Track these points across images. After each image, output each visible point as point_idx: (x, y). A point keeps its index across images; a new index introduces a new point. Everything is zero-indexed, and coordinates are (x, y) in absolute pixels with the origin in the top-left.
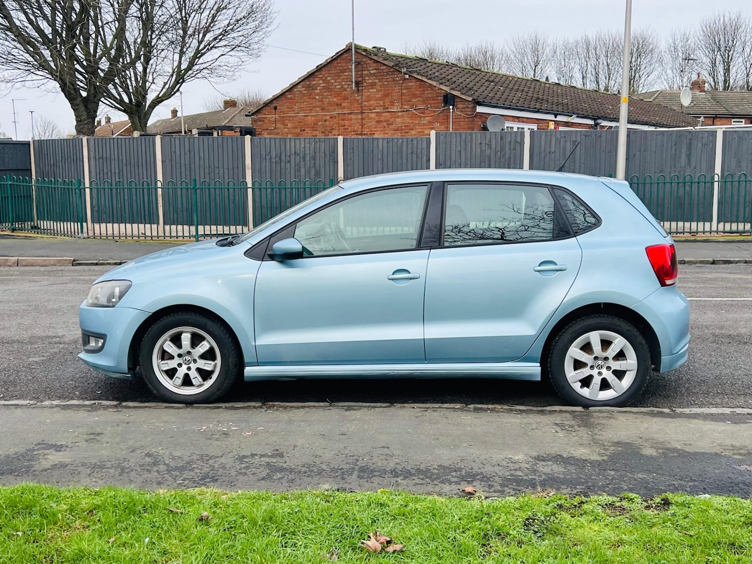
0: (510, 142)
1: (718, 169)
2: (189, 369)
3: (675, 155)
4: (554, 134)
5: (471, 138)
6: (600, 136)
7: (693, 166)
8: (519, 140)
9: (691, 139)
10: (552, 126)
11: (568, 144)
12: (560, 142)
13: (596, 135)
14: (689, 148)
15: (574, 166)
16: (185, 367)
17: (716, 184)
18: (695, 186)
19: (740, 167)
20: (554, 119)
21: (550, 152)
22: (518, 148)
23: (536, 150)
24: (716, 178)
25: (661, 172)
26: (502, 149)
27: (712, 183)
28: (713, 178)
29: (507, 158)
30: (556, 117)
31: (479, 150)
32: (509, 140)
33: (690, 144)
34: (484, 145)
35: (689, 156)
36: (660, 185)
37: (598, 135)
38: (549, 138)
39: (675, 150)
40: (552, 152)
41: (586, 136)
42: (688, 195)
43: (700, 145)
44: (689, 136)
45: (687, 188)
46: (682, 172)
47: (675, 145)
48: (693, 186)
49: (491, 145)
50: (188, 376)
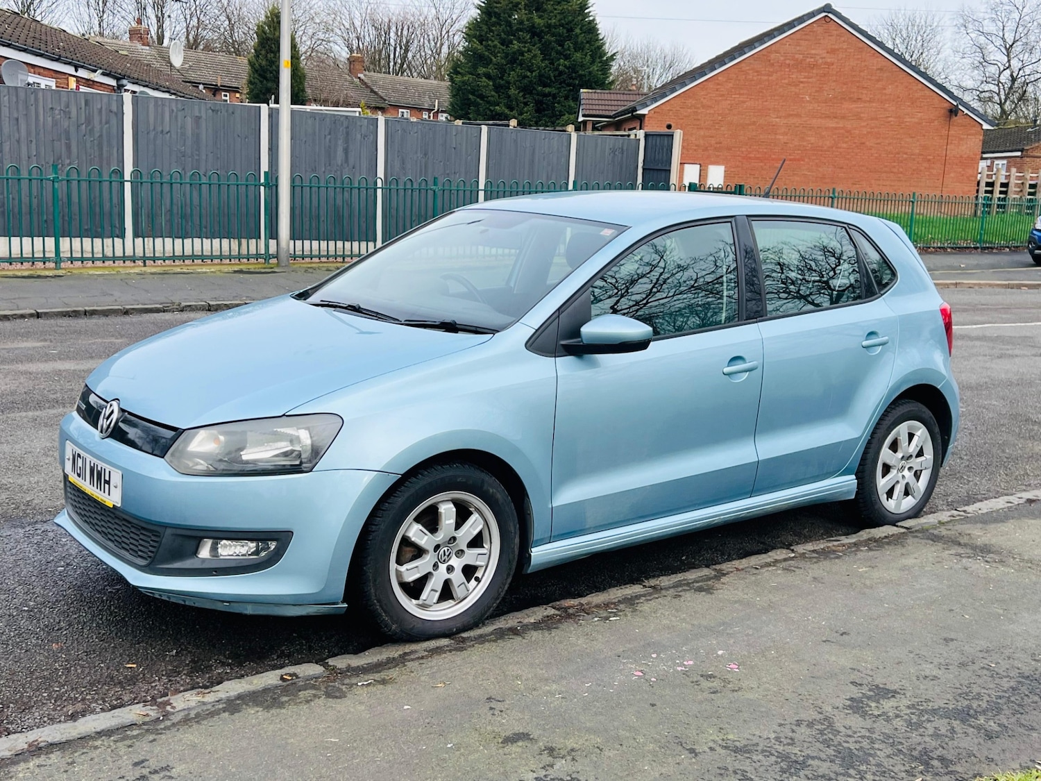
0: (100, 111)
1: (381, 172)
2: (450, 569)
3: (330, 147)
4: (167, 104)
5: (36, 100)
6: (233, 113)
7: (351, 166)
8: (114, 108)
9: (347, 127)
10: (73, 84)
11: (189, 120)
12: (176, 117)
13: (227, 111)
14: (347, 141)
15: (199, 155)
16: (443, 567)
17: (379, 192)
18: (355, 192)
19: (404, 168)
20: (74, 73)
21: (162, 131)
22: (114, 121)
23: (142, 127)
24: (379, 184)
25: (314, 170)
26: (89, 121)
27: (375, 190)
28: (376, 183)
29: (97, 135)
30: (76, 71)
31: (50, 119)
32: (99, 107)
33: (347, 134)
34: (57, 112)
35: (346, 151)
36: (313, 189)
37: (230, 111)
38: (160, 110)
39: (330, 141)
40: (165, 132)
41: (213, 111)
42: (347, 204)
43: (359, 136)
44: (345, 124)
45: (346, 194)
46: (339, 172)
47: (330, 134)
48: (353, 192)
49: (70, 112)
50: (447, 586)
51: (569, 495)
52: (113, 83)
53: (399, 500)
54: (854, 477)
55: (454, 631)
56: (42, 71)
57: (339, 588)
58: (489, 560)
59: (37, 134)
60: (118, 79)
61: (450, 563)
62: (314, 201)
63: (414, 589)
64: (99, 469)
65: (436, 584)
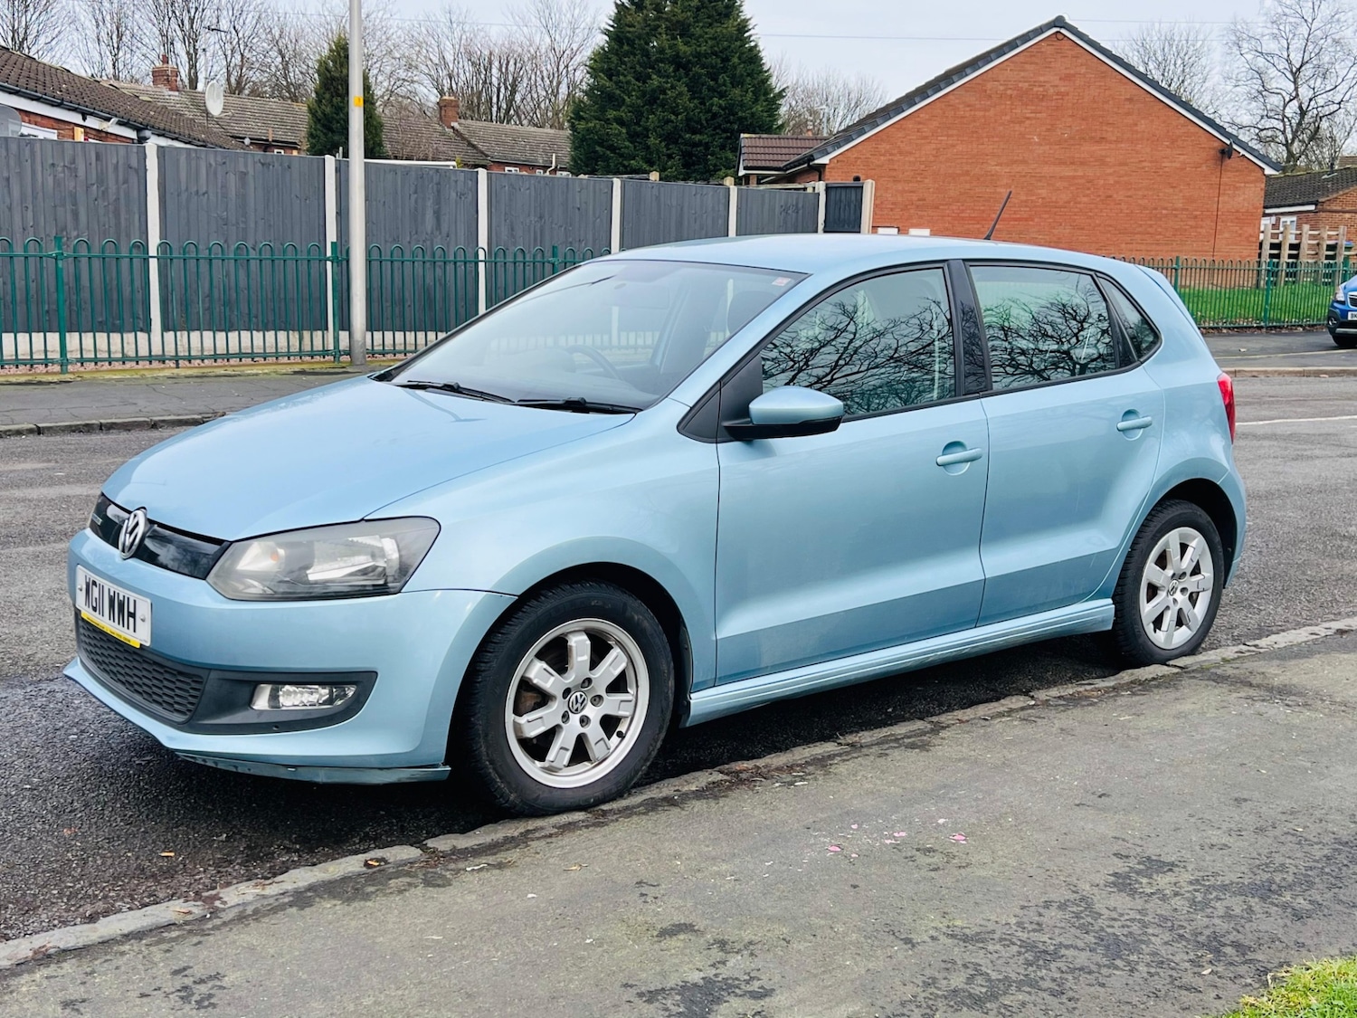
0: (116, 167)
1: (483, 241)
2: (584, 721)
3: (416, 209)
4: (203, 156)
5: (33, 153)
6: (289, 167)
7: (444, 234)
8: (134, 163)
9: (438, 184)
10: (80, 136)
11: (232, 178)
12: (215, 173)
13: (281, 165)
14: (438, 201)
15: (245, 223)
16: (575, 719)
17: (482, 266)
18: (450, 267)
19: (513, 236)
20: (81, 122)
21: (197, 192)
22: (134, 179)
23: (170, 187)
24: (481, 256)
25: (395, 240)
26: (101, 180)
27: (476, 264)
28: (477, 255)
29: (112, 198)
30: (84, 119)
31: (50, 180)
32: (114, 161)
33: (439, 191)
34: (60, 169)
35: (437, 214)
36: (396, 264)
37: (286, 165)
38: (193, 163)
39: (416, 202)
40: (201, 192)
41: (263, 164)
42: (440, 284)
43: (453, 195)
44: (436, 179)
45: (439, 272)
46: (428, 243)
47: (416, 192)
48: (448, 267)
49: (76, 169)
50: (581, 741)
51: (739, 623)
52: (132, 134)
53: (515, 630)
54: (1110, 601)
55: (591, 803)
56: (39, 119)
57: (438, 746)
58: (635, 708)
59: (35, 197)
60: (138, 130)
61: (584, 713)
62: (396, 279)
63: (538, 747)
64: (121, 598)
65: (566, 740)
